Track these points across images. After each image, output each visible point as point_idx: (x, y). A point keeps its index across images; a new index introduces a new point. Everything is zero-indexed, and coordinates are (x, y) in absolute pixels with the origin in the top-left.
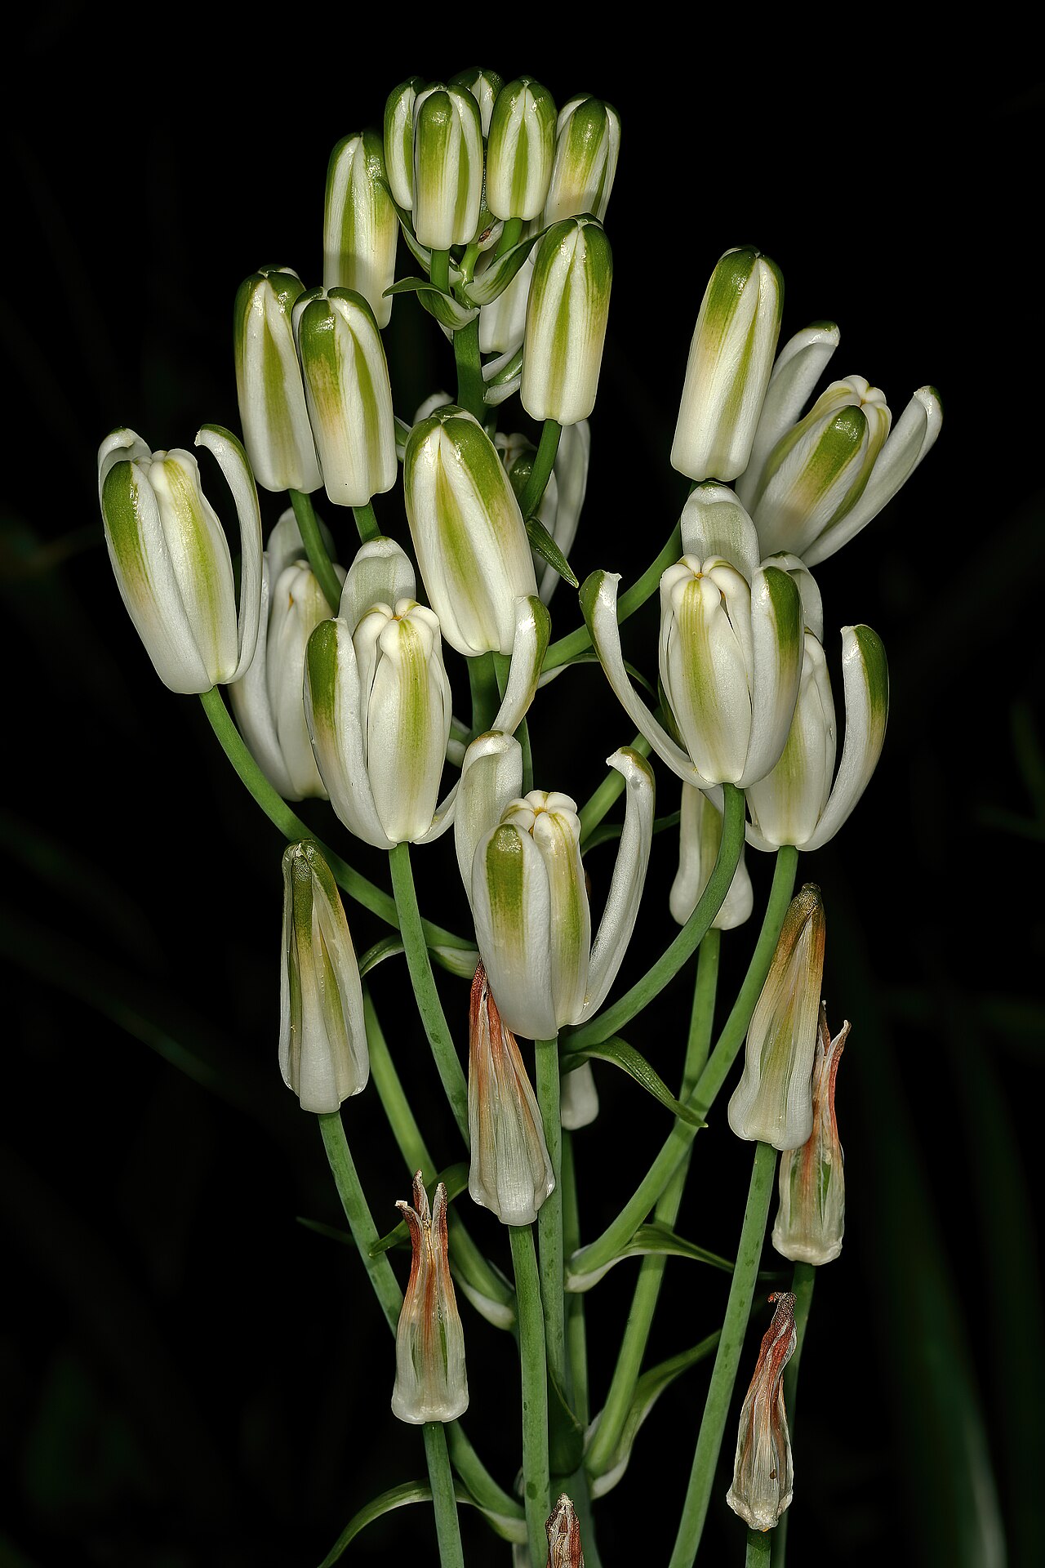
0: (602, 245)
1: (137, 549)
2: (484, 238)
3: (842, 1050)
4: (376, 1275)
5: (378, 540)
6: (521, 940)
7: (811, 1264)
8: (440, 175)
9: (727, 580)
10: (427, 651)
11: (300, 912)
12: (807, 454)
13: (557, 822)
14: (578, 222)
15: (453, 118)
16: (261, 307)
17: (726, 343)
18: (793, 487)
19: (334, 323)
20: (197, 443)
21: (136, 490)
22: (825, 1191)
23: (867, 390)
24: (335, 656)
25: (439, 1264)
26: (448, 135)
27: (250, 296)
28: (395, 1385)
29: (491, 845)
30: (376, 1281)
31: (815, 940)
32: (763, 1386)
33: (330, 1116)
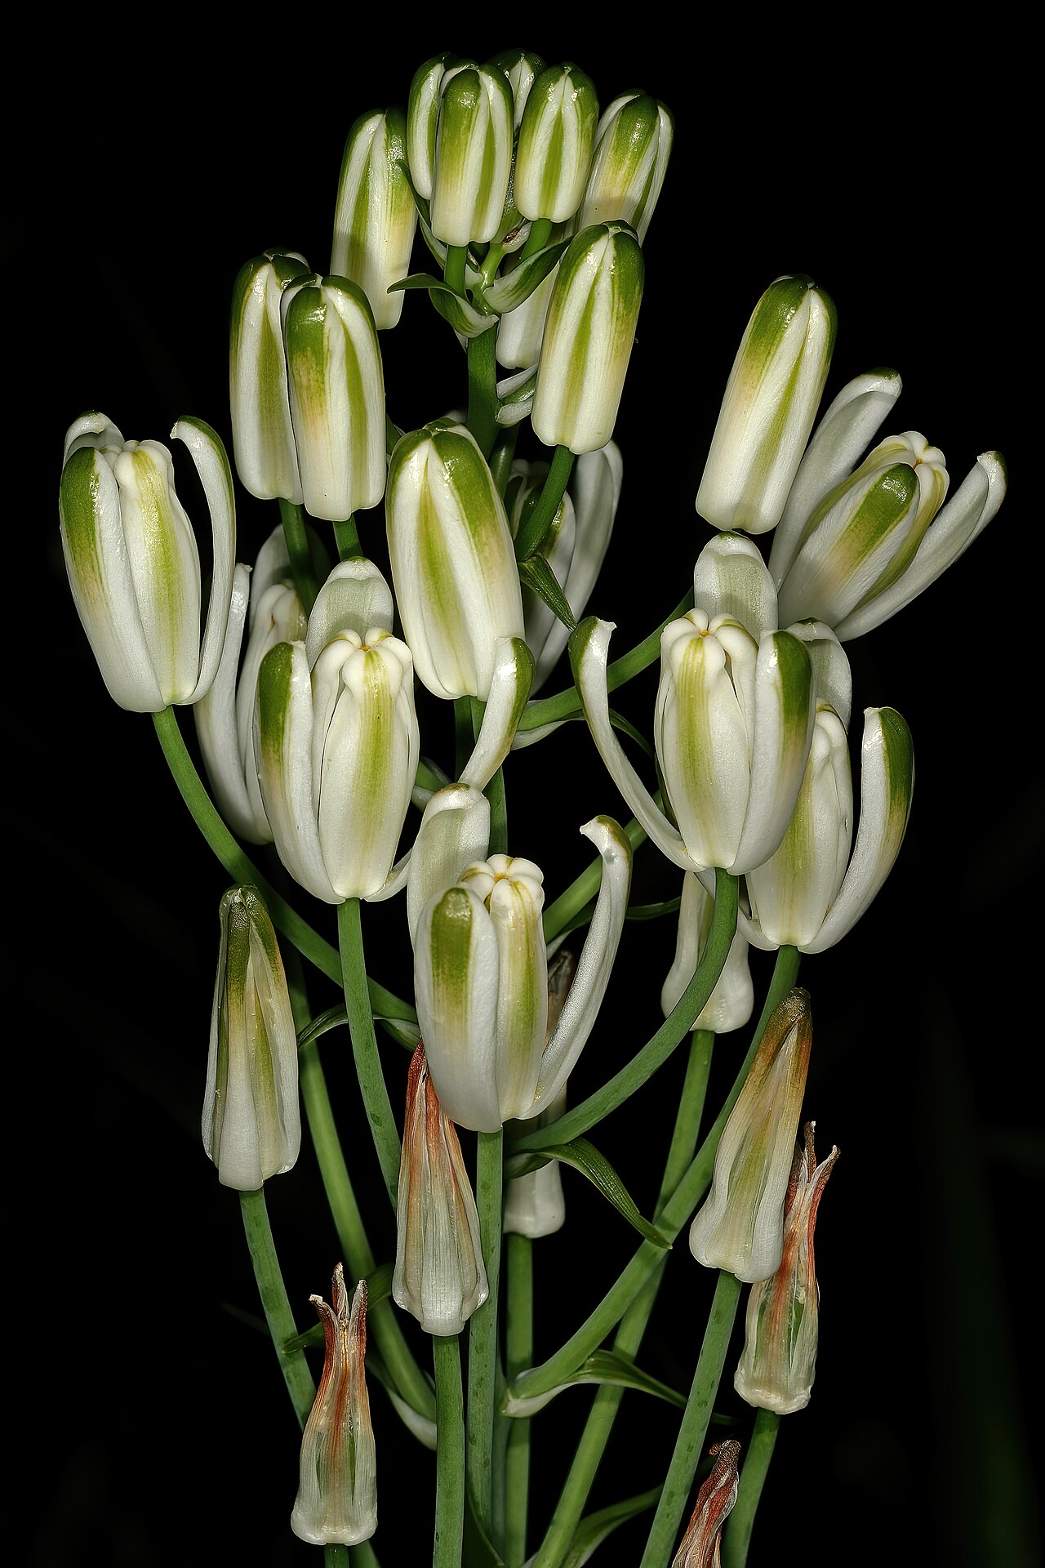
0: (634, 259)
1: (92, 546)
2: (510, 239)
3: (827, 1177)
4: (291, 1375)
5: (354, 560)
6: (463, 1017)
7: (774, 1412)
8: (461, 163)
9: (734, 642)
10: (394, 686)
11: (234, 965)
12: (850, 512)
13: (518, 891)
14: (610, 229)
15: (481, 100)
16: (261, 292)
17: (766, 380)
18: (831, 548)
19: (324, 315)
20: (173, 436)
21: (97, 480)
22: (796, 1333)
23: (925, 449)
24: (288, 683)
25: (354, 1369)
26: (473, 119)
27: (250, 279)
28: (297, 1498)
29: (439, 909)
30: (290, 1382)
31: (799, 1051)
32: (696, 1541)
33: (251, 1194)
